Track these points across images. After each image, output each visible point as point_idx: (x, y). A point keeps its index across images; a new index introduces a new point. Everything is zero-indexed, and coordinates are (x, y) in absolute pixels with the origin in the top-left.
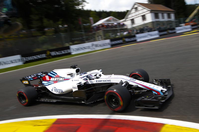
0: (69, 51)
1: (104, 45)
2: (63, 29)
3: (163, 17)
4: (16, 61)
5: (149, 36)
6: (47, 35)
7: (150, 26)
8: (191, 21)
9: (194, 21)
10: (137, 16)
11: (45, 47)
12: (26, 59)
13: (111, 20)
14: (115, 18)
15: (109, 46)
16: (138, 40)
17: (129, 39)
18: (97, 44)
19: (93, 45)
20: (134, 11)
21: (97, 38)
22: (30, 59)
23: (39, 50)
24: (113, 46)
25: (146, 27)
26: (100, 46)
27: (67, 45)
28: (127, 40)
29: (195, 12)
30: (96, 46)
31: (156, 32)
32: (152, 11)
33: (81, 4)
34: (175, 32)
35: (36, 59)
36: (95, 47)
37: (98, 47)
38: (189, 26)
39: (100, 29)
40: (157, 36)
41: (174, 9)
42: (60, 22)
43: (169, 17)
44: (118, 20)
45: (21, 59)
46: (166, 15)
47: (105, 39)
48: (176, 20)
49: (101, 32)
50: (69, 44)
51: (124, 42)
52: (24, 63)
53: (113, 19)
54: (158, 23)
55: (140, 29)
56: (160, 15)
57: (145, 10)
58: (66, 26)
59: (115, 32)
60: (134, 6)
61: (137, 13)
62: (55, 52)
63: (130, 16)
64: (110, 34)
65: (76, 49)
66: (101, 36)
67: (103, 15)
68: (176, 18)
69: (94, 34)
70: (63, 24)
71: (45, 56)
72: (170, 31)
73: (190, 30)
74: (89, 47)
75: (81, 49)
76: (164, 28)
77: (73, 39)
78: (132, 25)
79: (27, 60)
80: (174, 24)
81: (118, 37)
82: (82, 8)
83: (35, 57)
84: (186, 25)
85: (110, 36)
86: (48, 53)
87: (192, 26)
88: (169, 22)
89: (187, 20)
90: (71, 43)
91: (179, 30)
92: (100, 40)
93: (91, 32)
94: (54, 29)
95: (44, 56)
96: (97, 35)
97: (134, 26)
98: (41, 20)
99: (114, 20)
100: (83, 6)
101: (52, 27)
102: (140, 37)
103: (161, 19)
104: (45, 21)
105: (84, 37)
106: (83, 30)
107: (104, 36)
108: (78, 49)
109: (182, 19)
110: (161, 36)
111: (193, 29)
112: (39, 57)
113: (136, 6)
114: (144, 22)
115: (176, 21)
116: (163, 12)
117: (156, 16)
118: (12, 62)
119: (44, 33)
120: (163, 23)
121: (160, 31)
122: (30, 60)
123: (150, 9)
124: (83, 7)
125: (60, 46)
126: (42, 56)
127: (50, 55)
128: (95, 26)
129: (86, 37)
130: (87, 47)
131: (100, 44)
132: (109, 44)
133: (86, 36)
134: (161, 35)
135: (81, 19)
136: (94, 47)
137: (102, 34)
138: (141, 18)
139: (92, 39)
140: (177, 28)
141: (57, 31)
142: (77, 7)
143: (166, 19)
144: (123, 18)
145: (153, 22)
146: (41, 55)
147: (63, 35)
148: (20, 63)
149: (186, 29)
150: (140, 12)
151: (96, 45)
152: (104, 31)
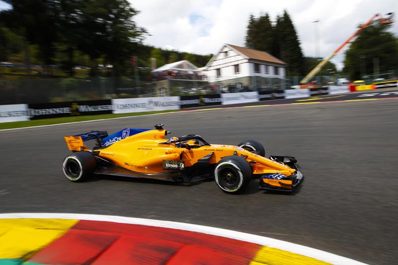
0: (109, 108)
1: (169, 104)
2: (104, 71)
3: (267, 72)
4: (16, 114)
5: (242, 99)
6: (76, 76)
7: (246, 83)
8: (310, 82)
9: (315, 84)
10: (227, 65)
11: (70, 97)
12: (35, 111)
13: (185, 66)
14: (191, 64)
15: (177, 107)
16: (225, 103)
17: (211, 99)
18: (158, 102)
19: (151, 102)
20: (222, 55)
21: (158, 92)
22: (43, 113)
23: (59, 100)
24: (183, 107)
25: (239, 83)
26: (163, 105)
27: (107, 97)
28: (207, 100)
29: (317, 70)
30: (156, 104)
31: (255, 93)
32: (250, 60)
33: (138, 35)
34: (283, 97)
35: (53, 114)
36: (154, 105)
37: (158, 107)
38: (306, 90)
39: (165, 79)
40: (256, 100)
41: (285, 62)
42: (101, 60)
43: (276, 72)
44: (195, 67)
45: (27, 112)
46: (271, 69)
47: (172, 95)
48: (287, 78)
49: (165, 83)
50: (111, 96)
51: (202, 104)
52: (31, 119)
53: (188, 65)
54: (259, 80)
55: (230, 85)
56: (263, 68)
57: (240, 58)
58: (109, 66)
59: (189, 85)
60: (222, 49)
61: (227, 60)
62: (86, 107)
63: (215, 64)
64: (180, 88)
65: (122, 106)
66: (166, 89)
67: (172, 57)
68: (287, 75)
69: (155, 85)
70: (105, 63)
71: (70, 111)
72: (277, 95)
73: (306, 96)
74: (143, 105)
75: (130, 107)
76: (267, 88)
77: (118, 89)
78: (218, 77)
79: (37, 114)
80: (283, 85)
81: (194, 94)
82: (140, 42)
83: (51, 111)
84: (301, 88)
85: (179, 92)
86: (75, 106)
87: (312, 90)
88: (276, 81)
89: (304, 81)
90: (114, 95)
91: (289, 94)
92: (163, 96)
93: (150, 80)
94: (89, 68)
95: (67, 111)
96: (159, 87)
97: (220, 79)
98: (69, 52)
99: (189, 67)
100: (141, 39)
101: (86, 66)
102: (228, 99)
103: (263, 74)
104: (77, 54)
105: (138, 88)
106: (137, 77)
107: (171, 89)
108: (125, 107)
109: (296, 78)
110: (262, 101)
111: (313, 95)
112: (58, 111)
113: (226, 50)
114: (236, 75)
115: (287, 80)
116: (267, 64)
117: (257, 69)
118: (10, 115)
119: (72, 74)
120: (266, 80)
121: (261, 93)
122: (41, 115)
123: (248, 57)
124: (142, 41)
125: (96, 98)
126: (63, 111)
127: (77, 110)
128: (158, 72)
129: (141, 88)
130: (141, 105)
131: (162, 102)
132: (176, 103)
133: (141, 86)
134: (261, 99)
135: (135, 58)
136: (152, 105)
137: (167, 86)
138: (232, 69)
139: (150, 92)
140: (288, 91)
141: (94, 73)
142: (132, 39)
143: (271, 74)
144: (204, 65)
145: (250, 77)
146: (61, 109)
147: (103, 79)
148: (24, 118)
149: (302, 93)
150: (232, 59)
151: (155, 102)
152: (171, 81)
